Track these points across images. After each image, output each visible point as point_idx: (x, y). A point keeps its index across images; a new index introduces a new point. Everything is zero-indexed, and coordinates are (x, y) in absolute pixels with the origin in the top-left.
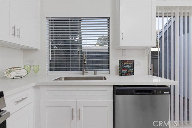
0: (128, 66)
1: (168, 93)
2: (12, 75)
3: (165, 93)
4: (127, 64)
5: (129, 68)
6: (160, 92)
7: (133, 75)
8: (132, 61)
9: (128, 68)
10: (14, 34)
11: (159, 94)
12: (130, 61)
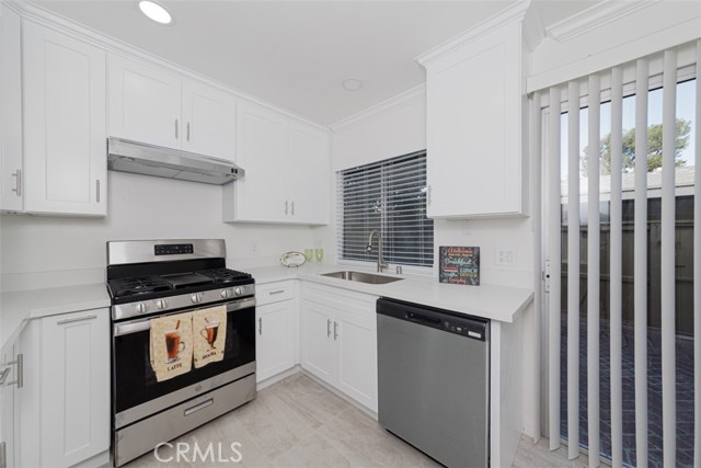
0: (461, 262)
1: (479, 336)
2: (289, 261)
3: (470, 333)
4: (457, 258)
5: (463, 267)
6: (459, 329)
7: (478, 284)
8: (473, 248)
9: (459, 267)
10: (286, 212)
11: (456, 332)
12: (467, 248)
